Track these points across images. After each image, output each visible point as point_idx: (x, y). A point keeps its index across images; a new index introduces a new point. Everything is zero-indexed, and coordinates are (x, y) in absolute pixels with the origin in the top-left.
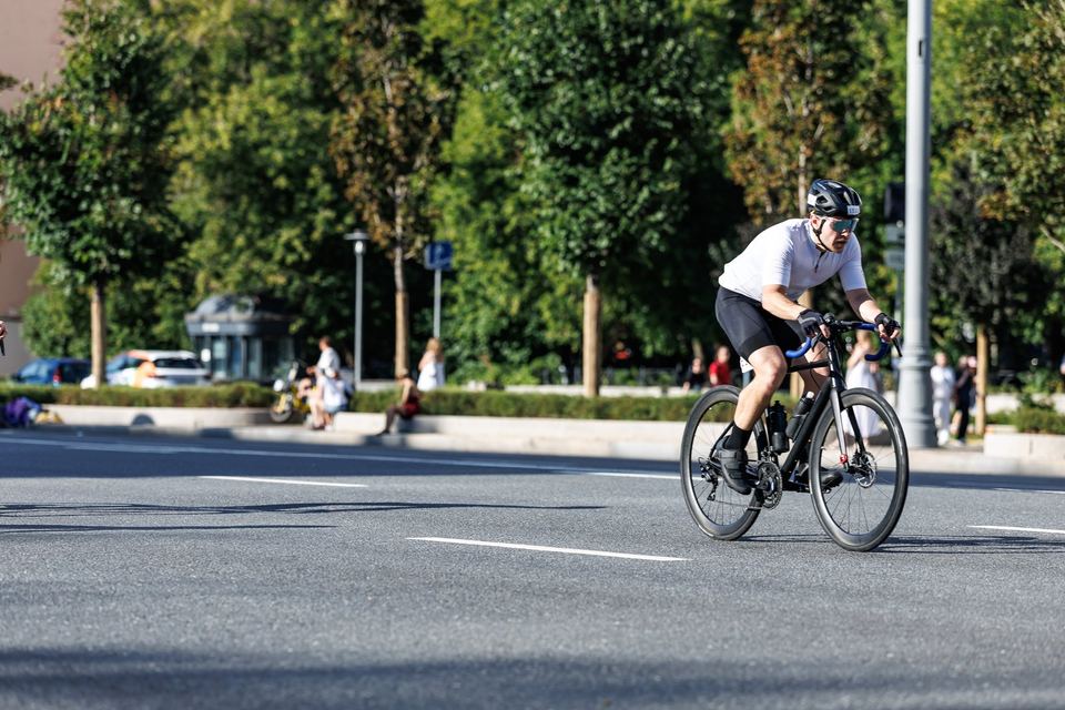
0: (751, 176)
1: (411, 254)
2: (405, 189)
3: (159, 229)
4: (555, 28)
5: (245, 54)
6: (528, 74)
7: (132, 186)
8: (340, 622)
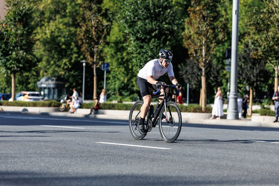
0: (190, 46)
1: (98, 66)
2: (97, 49)
3: (30, 59)
4: (138, 6)
5: (54, 12)
6: (130, 18)
7: (23, 47)
8: (77, 165)
